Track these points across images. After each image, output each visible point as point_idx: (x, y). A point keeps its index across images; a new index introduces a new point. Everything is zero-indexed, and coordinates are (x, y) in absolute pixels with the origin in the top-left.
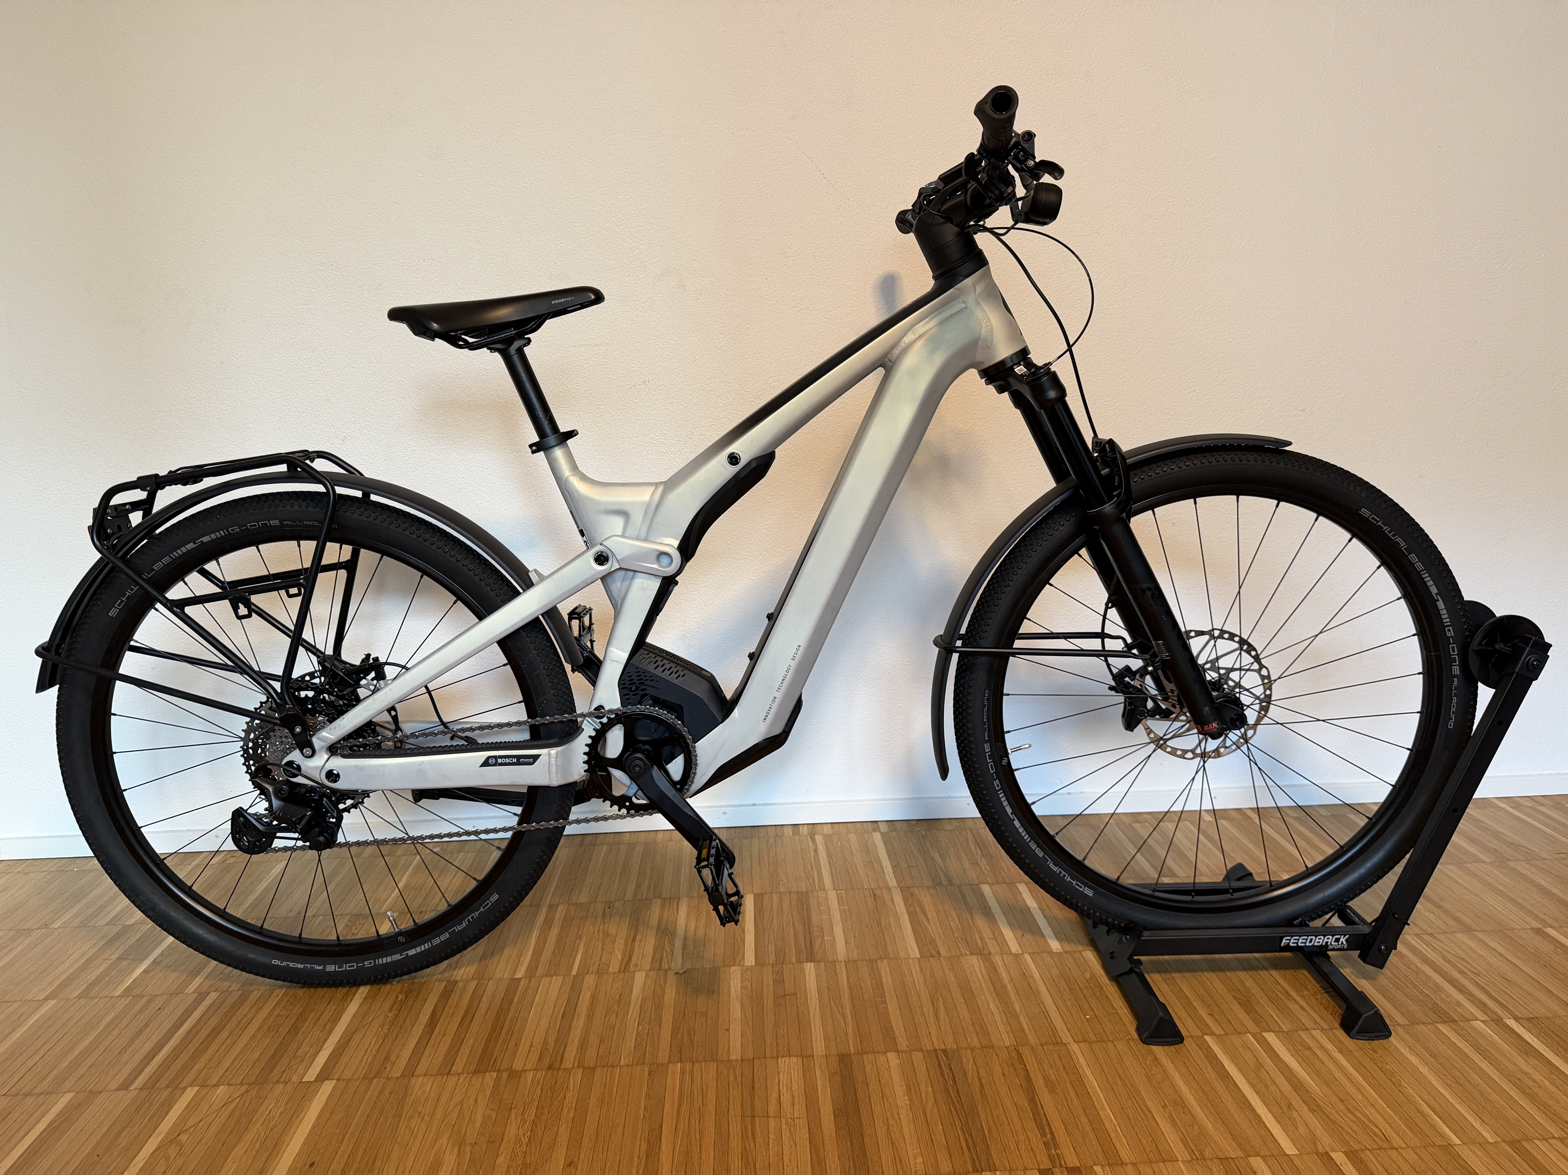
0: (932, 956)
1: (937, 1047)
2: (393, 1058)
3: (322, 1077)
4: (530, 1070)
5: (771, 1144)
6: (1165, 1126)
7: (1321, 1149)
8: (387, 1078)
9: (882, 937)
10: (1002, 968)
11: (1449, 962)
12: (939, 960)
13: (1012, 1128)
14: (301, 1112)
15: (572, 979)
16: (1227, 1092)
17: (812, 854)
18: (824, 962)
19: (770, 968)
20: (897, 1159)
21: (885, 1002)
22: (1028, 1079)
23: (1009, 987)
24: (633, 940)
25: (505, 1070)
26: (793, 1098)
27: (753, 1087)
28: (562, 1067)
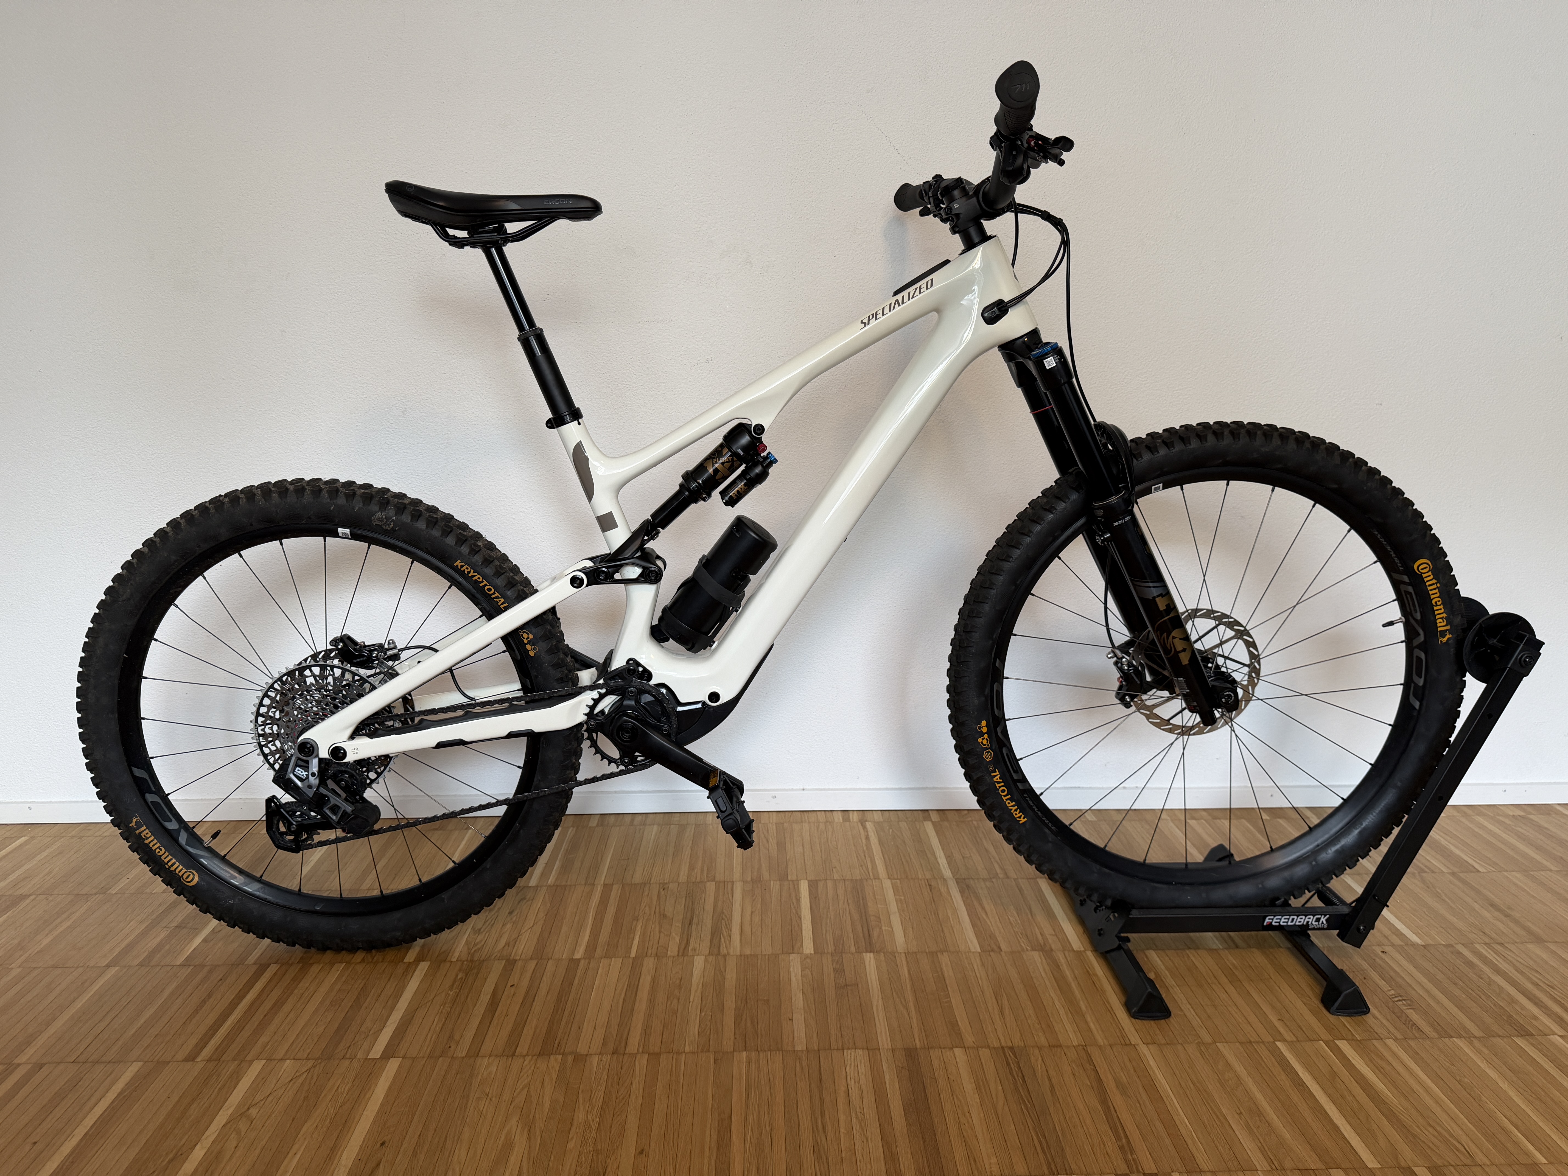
0: (993, 951)
1: (1004, 1044)
2: (457, 1037)
3: (388, 1055)
4: (595, 1054)
5: (842, 1139)
6: (1241, 1134)
7: (1403, 1164)
8: (452, 1057)
9: (941, 929)
10: (1064, 965)
11: (1522, 973)
12: (1000, 954)
13: (1086, 1131)
14: (369, 1089)
15: (631, 961)
16: (1303, 1101)
17: (864, 841)
18: (884, 953)
19: (829, 957)
20: (971, 1158)
21: (948, 996)
22: (1099, 1080)
23: (1074, 985)
24: (690, 924)
25: (571, 1053)
26: (862, 1091)
27: (820, 1079)
28: (627, 1052)
